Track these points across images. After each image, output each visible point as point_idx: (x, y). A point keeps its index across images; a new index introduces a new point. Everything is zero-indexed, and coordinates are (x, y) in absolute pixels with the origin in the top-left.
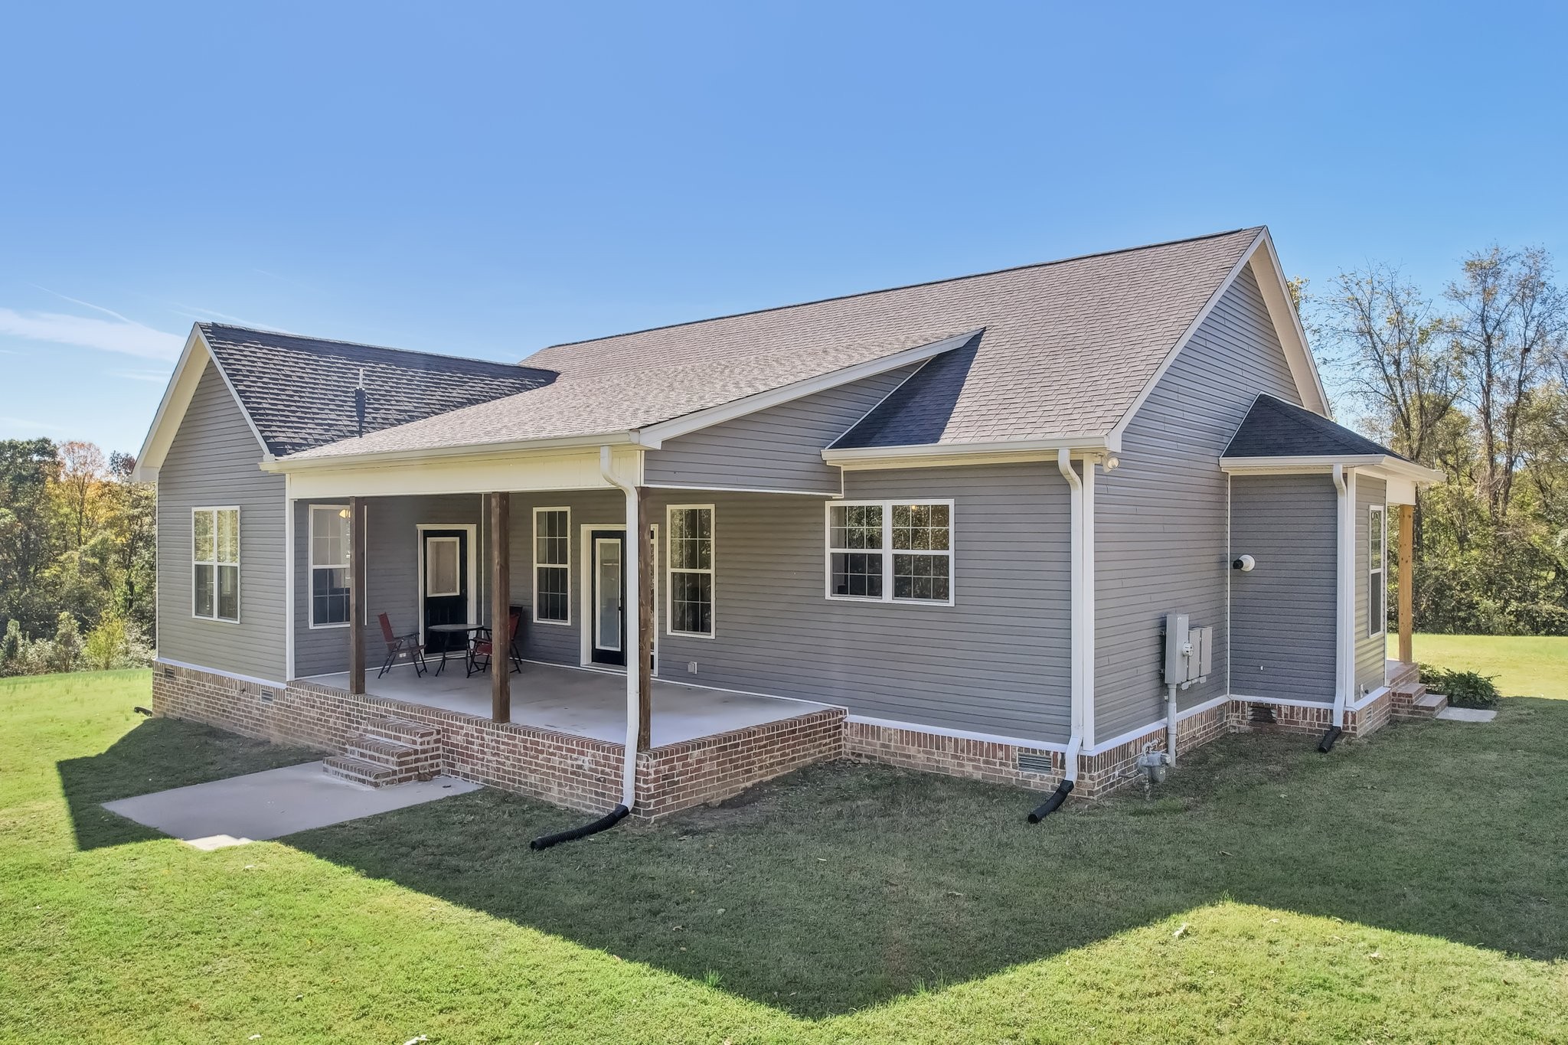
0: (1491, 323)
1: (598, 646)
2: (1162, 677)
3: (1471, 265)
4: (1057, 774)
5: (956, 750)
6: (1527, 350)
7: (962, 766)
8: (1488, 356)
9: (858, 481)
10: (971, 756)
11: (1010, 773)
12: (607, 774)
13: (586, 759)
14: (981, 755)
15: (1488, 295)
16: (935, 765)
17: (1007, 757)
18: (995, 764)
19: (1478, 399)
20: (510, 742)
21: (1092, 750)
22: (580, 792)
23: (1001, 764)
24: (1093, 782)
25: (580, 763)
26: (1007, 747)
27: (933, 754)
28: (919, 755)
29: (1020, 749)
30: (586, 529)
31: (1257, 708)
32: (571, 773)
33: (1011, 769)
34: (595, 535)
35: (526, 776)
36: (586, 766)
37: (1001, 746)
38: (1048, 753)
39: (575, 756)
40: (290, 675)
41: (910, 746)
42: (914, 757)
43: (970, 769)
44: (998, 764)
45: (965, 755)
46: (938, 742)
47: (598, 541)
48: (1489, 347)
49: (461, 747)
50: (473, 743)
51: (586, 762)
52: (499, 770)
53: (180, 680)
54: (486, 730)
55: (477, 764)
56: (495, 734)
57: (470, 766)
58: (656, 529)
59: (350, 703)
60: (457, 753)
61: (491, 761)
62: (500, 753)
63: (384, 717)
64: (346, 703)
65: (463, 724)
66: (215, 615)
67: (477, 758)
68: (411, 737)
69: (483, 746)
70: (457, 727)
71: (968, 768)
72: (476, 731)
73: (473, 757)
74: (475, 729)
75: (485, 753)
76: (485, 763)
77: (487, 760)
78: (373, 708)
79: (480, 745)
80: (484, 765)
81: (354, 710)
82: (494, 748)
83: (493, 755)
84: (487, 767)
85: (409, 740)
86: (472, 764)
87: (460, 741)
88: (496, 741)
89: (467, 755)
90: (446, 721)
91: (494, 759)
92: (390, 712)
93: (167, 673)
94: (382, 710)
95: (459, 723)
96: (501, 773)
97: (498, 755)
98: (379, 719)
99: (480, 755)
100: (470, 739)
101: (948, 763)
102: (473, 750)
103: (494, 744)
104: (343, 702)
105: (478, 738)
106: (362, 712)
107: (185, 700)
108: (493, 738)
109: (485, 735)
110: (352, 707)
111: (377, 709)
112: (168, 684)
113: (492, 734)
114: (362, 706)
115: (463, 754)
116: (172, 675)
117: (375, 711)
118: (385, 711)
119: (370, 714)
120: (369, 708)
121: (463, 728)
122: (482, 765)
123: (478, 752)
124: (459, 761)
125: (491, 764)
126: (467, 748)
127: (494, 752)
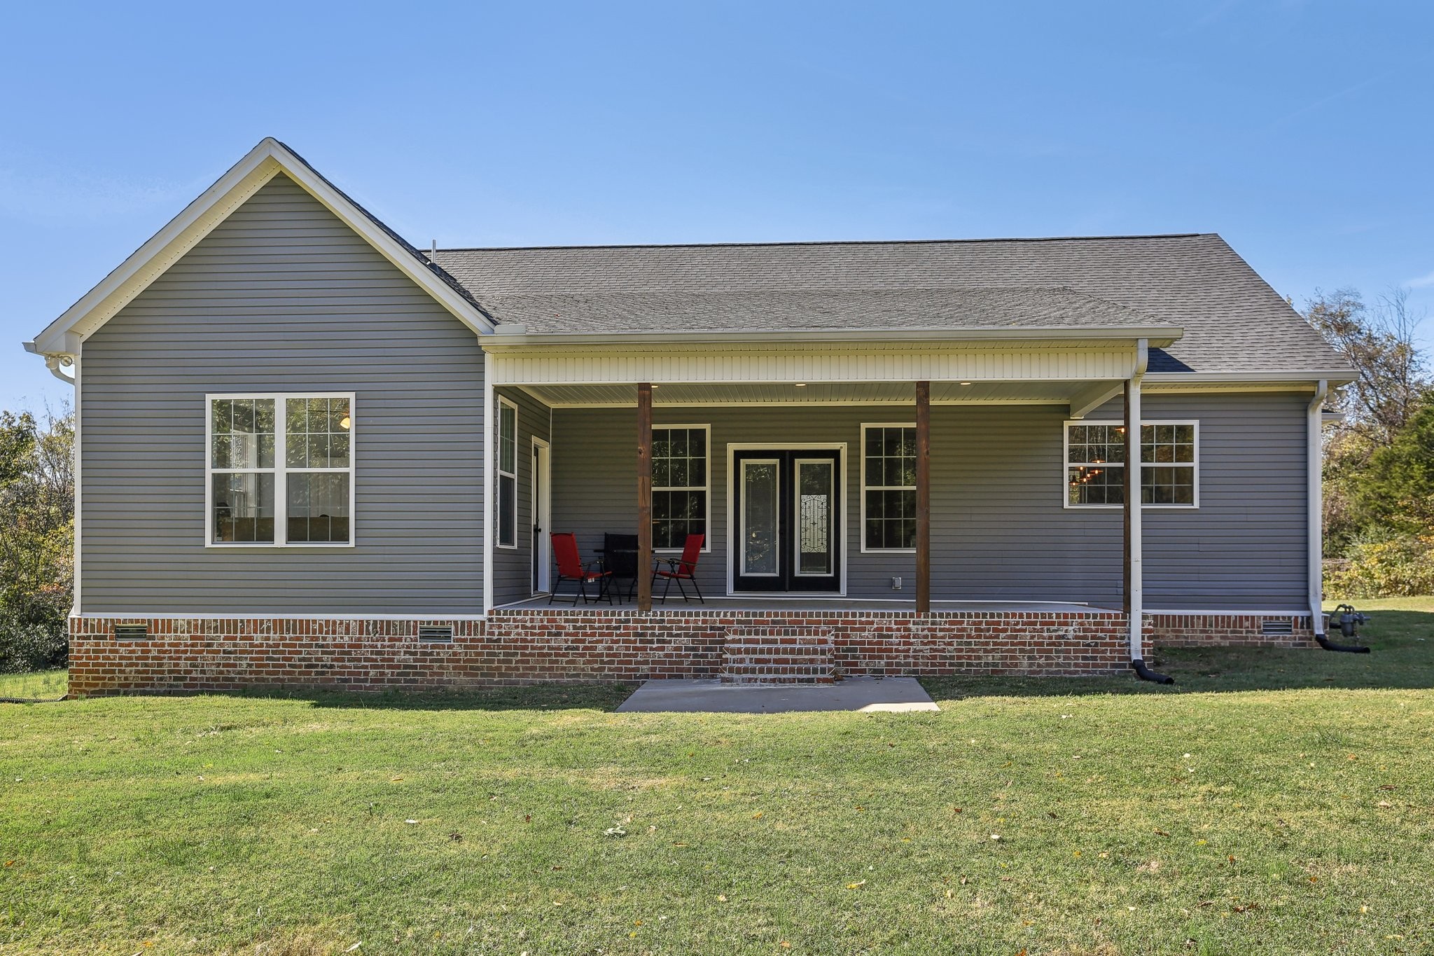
1: (743, 573)
4: (1297, 633)
5: (1204, 625)
7: (1211, 638)
10: (1219, 628)
11: (1256, 638)
12: (1100, 638)
13: (1071, 628)
14: (1229, 626)
16: (1184, 640)
17: (1253, 626)
18: (1241, 632)
20: (953, 627)
22: (1061, 661)
23: (1247, 632)
25: (1060, 633)
26: (1253, 617)
27: (1182, 631)
28: (1168, 635)
29: (1265, 618)
30: (731, 449)
32: (1048, 645)
33: (1256, 635)
34: (739, 455)
35: (979, 658)
36: (1071, 634)
37: (1247, 618)
38: (1290, 618)
39: (1055, 627)
41: (1159, 627)
42: (1163, 637)
43: (1219, 640)
44: (1244, 632)
45: (1213, 629)
46: (1188, 621)
49: (870, 643)
50: (891, 637)
51: (1071, 631)
52: (934, 657)
53: (169, 638)
54: (912, 619)
55: (897, 657)
56: (927, 622)
57: (885, 660)
58: (843, 447)
59: (645, 621)
60: (862, 650)
61: (922, 651)
62: (938, 640)
63: (719, 629)
64: (636, 621)
65: (871, 619)
66: (280, 540)
67: (897, 651)
68: (816, 637)
69: (908, 637)
70: (861, 622)
71: (1217, 639)
72: (896, 623)
73: (891, 650)
74: (893, 622)
75: (911, 644)
76: (911, 654)
77: (915, 651)
78: (696, 621)
79: (902, 637)
80: (909, 656)
81: (653, 628)
82: (926, 637)
83: (925, 644)
84: (914, 657)
85: (814, 640)
86: (888, 657)
87: (868, 638)
88: (930, 630)
89: (880, 650)
90: (840, 619)
91: (927, 647)
92: (732, 622)
93: (121, 632)
94: (715, 621)
95: (864, 619)
96: (938, 661)
97: (934, 643)
98: (709, 632)
99: (902, 647)
100: (885, 633)
101: (1196, 637)
102: (891, 644)
103: (926, 632)
104: (628, 621)
105: (898, 630)
106: (671, 628)
107: (183, 665)
108: (926, 627)
109: (911, 626)
110: (649, 625)
111: (704, 622)
112: (125, 648)
113: (923, 623)
114: (670, 621)
115: (873, 650)
116: (141, 632)
117: (700, 624)
118: (721, 622)
119: (688, 628)
120: (687, 622)
121: (872, 623)
122: (905, 657)
123: (899, 644)
124: (865, 658)
125: (921, 654)
126: (880, 643)
127: (926, 641)
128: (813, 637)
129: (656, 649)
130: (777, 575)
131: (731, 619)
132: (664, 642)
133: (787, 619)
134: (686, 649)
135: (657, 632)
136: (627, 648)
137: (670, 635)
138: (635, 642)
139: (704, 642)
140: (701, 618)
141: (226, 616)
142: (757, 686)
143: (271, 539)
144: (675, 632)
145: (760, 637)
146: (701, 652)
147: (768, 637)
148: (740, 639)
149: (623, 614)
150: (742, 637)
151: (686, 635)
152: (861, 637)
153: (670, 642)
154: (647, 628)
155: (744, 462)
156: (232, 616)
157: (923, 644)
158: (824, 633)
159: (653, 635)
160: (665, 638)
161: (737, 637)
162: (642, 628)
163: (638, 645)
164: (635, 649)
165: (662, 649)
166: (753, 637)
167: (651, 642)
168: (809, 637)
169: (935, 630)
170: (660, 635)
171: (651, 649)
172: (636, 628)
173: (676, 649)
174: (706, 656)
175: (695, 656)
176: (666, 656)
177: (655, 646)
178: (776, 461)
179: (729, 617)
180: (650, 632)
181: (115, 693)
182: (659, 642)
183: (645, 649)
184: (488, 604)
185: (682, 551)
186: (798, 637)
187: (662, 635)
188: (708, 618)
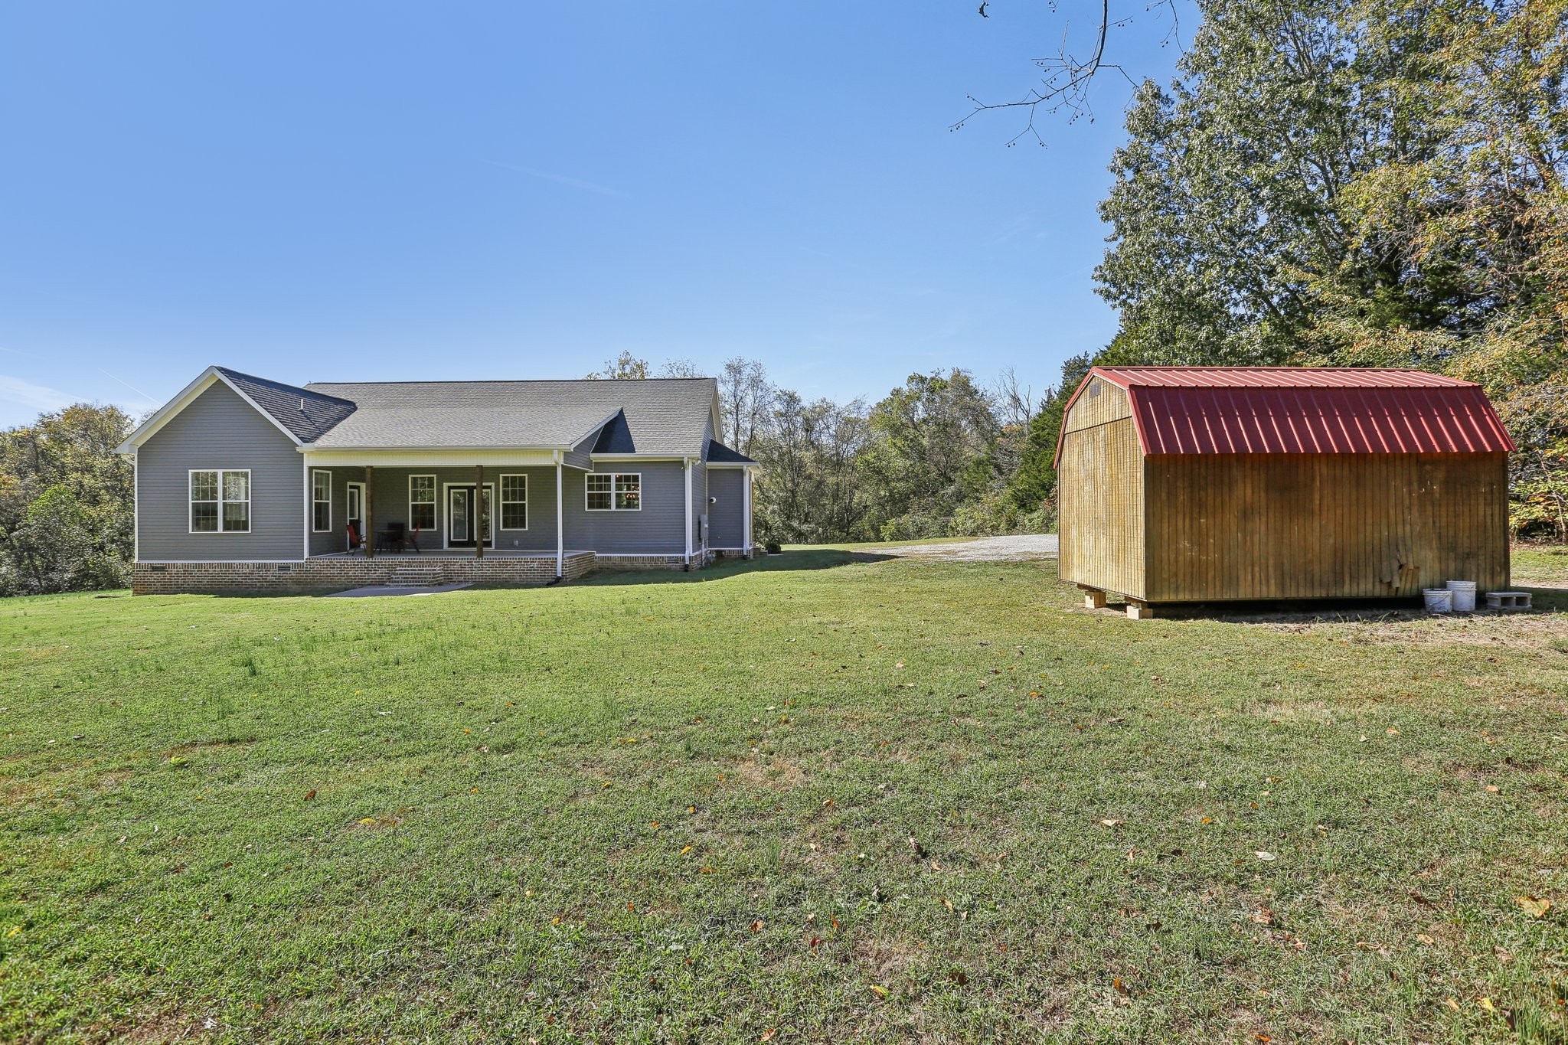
0: (738, 398)
1: (452, 539)
2: (699, 535)
3: (729, 366)
4: (681, 564)
5: (643, 561)
6: (755, 414)
7: (646, 566)
8: (737, 415)
9: (599, 466)
10: (649, 562)
11: (664, 566)
12: (547, 568)
14: (653, 561)
15: (737, 383)
16: (635, 567)
17: (663, 561)
19: (733, 437)
21: (692, 555)
22: (532, 577)
23: (661, 563)
24: (695, 564)
25: (532, 566)
26: (663, 557)
27: (634, 563)
28: (628, 565)
29: (668, 557)
30: (446, 485)
31: (717, 551)
32: (527, 571)
33: (664, 564)
34: (450, 488)
35: (500, 576)
37: (661, 557)
39: (529, 564)
40: (306, 555)
41: (624, 562)
42: (626, 565)
44: (659, 563)
45: (647, 562)
46: (636, 559)
47: (452, 491)
48: (737, 411)
49: (457, 570)
50: (466, 568)
51: (535, 565)
52: (483, 576)
53: (174, 571)
54: (474, 561)
55: (468, 576)
56: (480, 562)
57: (464, 577)
58: (493, 484)
59: (369, 562)
60: (454, 573)
61: (477, 573)
62: (484, 569)
63: (397, 565)
64: (365, 562)
66: (220, 530)
67: (468, 573)
69: (472, 568)
70: (454, 562)
71: (648, 566)
72: (468, 562)
73: (466, 573)
74: (466, 562)
75: (474, 570)
76: (473, 574)
77: (475, 573)
78: (389, 562)
79: (470, 568)
81: (372, 565)
83: (479, 571)
84: (475, 576)
87: (457, 568)
88: (481, 565)
89: (462, 573)
90: (446, 561)
92: (403, 562)
93: (154, 568)
94: (397, 562)
97: (482, 570)
98: (394, 566)
99: (470, 572)
100: (463, 566)
101: (640, 565)
102: (466, 571)
103: (479, 566)
104: (362, 562)
105: (469, 565)
106: (379, 565)
107: (180, 582)
108: (479, 564)
109: (473, 563)
111: (393, 562)
112: (156, 575)
113: (478, 562)
114: (379, 562)
115: (459, 573)
116: (162, 568)
117: (391, 563)
118: (399, 562)
120: (386, 562)
121: (458, 562)
122: (471, 576)
124: (456, 576)
126: (462, 570)
127: (479, 569)
128: (432, 568)
129: (373, 574)
130: (467, 540)
133: (424, 560)
136: (362, 573)
137: (379, 568)
140: (392, 560)
141: (197, 562)
142: (399, 588)
143: (217, 530)
149: (360, 559)
151: (385, 568)
152: (454, 568)
153: (378, 571)
154: (369, 565)
156: (200, 562)
158: (437, 566)
160: (377, 569)
162: (367, 565)
163: (366, 572)
164: (364, 574)
165: (375, 573)
167: (371, 570)
168: (430, 568)
169: (483, 565)
170: (375, 568)
171: (371, 574)
172: (365, 565)
173: (381, 573)
178: (466, 490)
179: (402, 560)
180: (370, 567)
181: (153, 594)
183: (369, 573)
184: (305, 557)
186: (425, 568)
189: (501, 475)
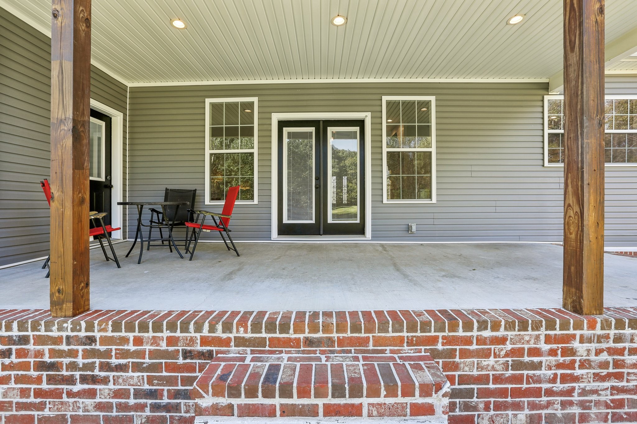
1: (285, 221)
30: (275, 118)
34: (281, 124)
49: (497, 379)
50: (538, 366)
52: (620, 404)
54: (578, 333)
55: (549, 404)
56: (607, 337)
57: (527, 412)
58: (367, 117)
59: (57, 341)
60: (483, 393)
61: (595, 392)
62: (625, 371)
63: (201, 355)
64: (40, 340)
65: (501, 333)
67: (549, 392)
68: (408, 400)
69: (571, 366)
70: (481, 341)
72: (548, 340)
73: (537, 393)
74: (542, 338)
75: (576, 379)
76: (576, 398)
77: (584, 392)
78: (155, 341)
79: (559, 366)
80: (571, 403)
81: (73, 354)
82: (604, 365)
83: (603, 379)
84: (582, 404)
85: (403, 406)
86: (533, 406)
87: (493, 368)
88: (611, 351)
89: (517, 393)
90: (441, 334)
91: (607, 384)
92: (226, 343)
94: (192, 341)
95: (487, 333)
96: (626, 410)
97: (619, 376)
98: (181, 361)
99: (559, 386)
100: (526, 359)
102: (539, 380)
103: (604, 356)
104: (24, 340)
105: (553, 352)
106: (107, 354)
108: (604, 346)
109: (576, 344)
110: (64, 347)
111: (171, 341)
113: (600, 338)
114: (105, 341)
115: (503, 393)
117: (163, 346)
118: (205, 341)
119: (140, 354)
120: (138, 341)
121: (503, 340)
122: (564, 405)
123: (553, 380)
124: (487, 408)
125: (594, 397)
126: (518, 379)
127: (604, 372)
128: (400, 399)
129: (79, 394)
130: (313, 222)
131: (224, 336)
132: (94, 380)
133: (335, 335)
134: (138, 394)
135: (80, 361)
136: (24, 393)
137: (106, 367)
138: (39, 380)
139: (171, 381)
140: (166, 334)
144: (114, 361)
145: (277, 401)
146: (165, 400)
147: (295, 400)
148: (231, 406)
149: (15, 325)
150: (235, 402)
151: (137, 367)
152: (479, 368)
153: (105, 381)
154: (61, 354)
155: (286, 130)
157: (598, 377)
158: (426, 391)
159: (73, 366)
160: (97, 372)
161: (224, 401)
162: (53, 353)
163: (45, 386)
164: (39, 393)
165: (92, 394)
166: (260, 400)
167: (70, 380)
168: (391, 401)
169: (621, 352)
170: (86, 367)
171: (70, 394)
172: (39, 354)
173: (118, 394)
174: (177, 408)
175: (155, 408)
176: (100, 407)
177: (78, 387)
178: (312, 129)
179: (219, 333)
180: (66, 361)
182: (84, 380)
183: (57, 394)
185: (224, 203)
186: (365, 401)
187: (91, 367)
188: (178, 334)
189: (385, 98)
